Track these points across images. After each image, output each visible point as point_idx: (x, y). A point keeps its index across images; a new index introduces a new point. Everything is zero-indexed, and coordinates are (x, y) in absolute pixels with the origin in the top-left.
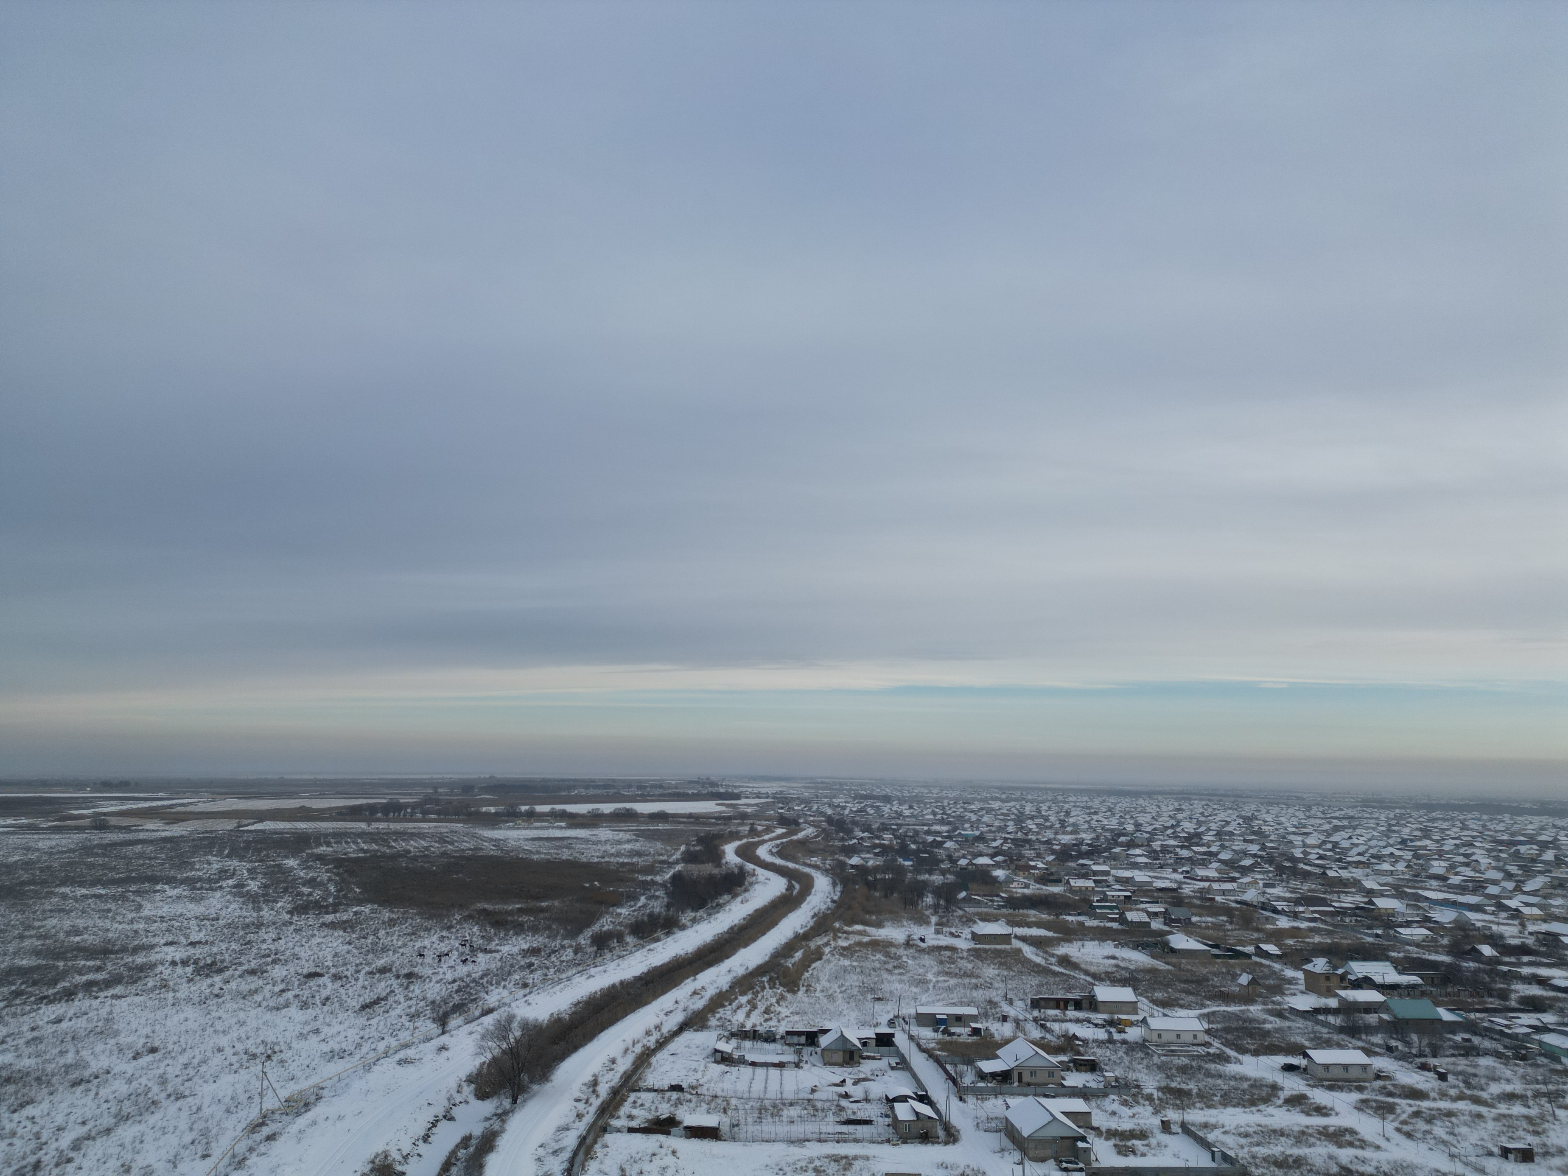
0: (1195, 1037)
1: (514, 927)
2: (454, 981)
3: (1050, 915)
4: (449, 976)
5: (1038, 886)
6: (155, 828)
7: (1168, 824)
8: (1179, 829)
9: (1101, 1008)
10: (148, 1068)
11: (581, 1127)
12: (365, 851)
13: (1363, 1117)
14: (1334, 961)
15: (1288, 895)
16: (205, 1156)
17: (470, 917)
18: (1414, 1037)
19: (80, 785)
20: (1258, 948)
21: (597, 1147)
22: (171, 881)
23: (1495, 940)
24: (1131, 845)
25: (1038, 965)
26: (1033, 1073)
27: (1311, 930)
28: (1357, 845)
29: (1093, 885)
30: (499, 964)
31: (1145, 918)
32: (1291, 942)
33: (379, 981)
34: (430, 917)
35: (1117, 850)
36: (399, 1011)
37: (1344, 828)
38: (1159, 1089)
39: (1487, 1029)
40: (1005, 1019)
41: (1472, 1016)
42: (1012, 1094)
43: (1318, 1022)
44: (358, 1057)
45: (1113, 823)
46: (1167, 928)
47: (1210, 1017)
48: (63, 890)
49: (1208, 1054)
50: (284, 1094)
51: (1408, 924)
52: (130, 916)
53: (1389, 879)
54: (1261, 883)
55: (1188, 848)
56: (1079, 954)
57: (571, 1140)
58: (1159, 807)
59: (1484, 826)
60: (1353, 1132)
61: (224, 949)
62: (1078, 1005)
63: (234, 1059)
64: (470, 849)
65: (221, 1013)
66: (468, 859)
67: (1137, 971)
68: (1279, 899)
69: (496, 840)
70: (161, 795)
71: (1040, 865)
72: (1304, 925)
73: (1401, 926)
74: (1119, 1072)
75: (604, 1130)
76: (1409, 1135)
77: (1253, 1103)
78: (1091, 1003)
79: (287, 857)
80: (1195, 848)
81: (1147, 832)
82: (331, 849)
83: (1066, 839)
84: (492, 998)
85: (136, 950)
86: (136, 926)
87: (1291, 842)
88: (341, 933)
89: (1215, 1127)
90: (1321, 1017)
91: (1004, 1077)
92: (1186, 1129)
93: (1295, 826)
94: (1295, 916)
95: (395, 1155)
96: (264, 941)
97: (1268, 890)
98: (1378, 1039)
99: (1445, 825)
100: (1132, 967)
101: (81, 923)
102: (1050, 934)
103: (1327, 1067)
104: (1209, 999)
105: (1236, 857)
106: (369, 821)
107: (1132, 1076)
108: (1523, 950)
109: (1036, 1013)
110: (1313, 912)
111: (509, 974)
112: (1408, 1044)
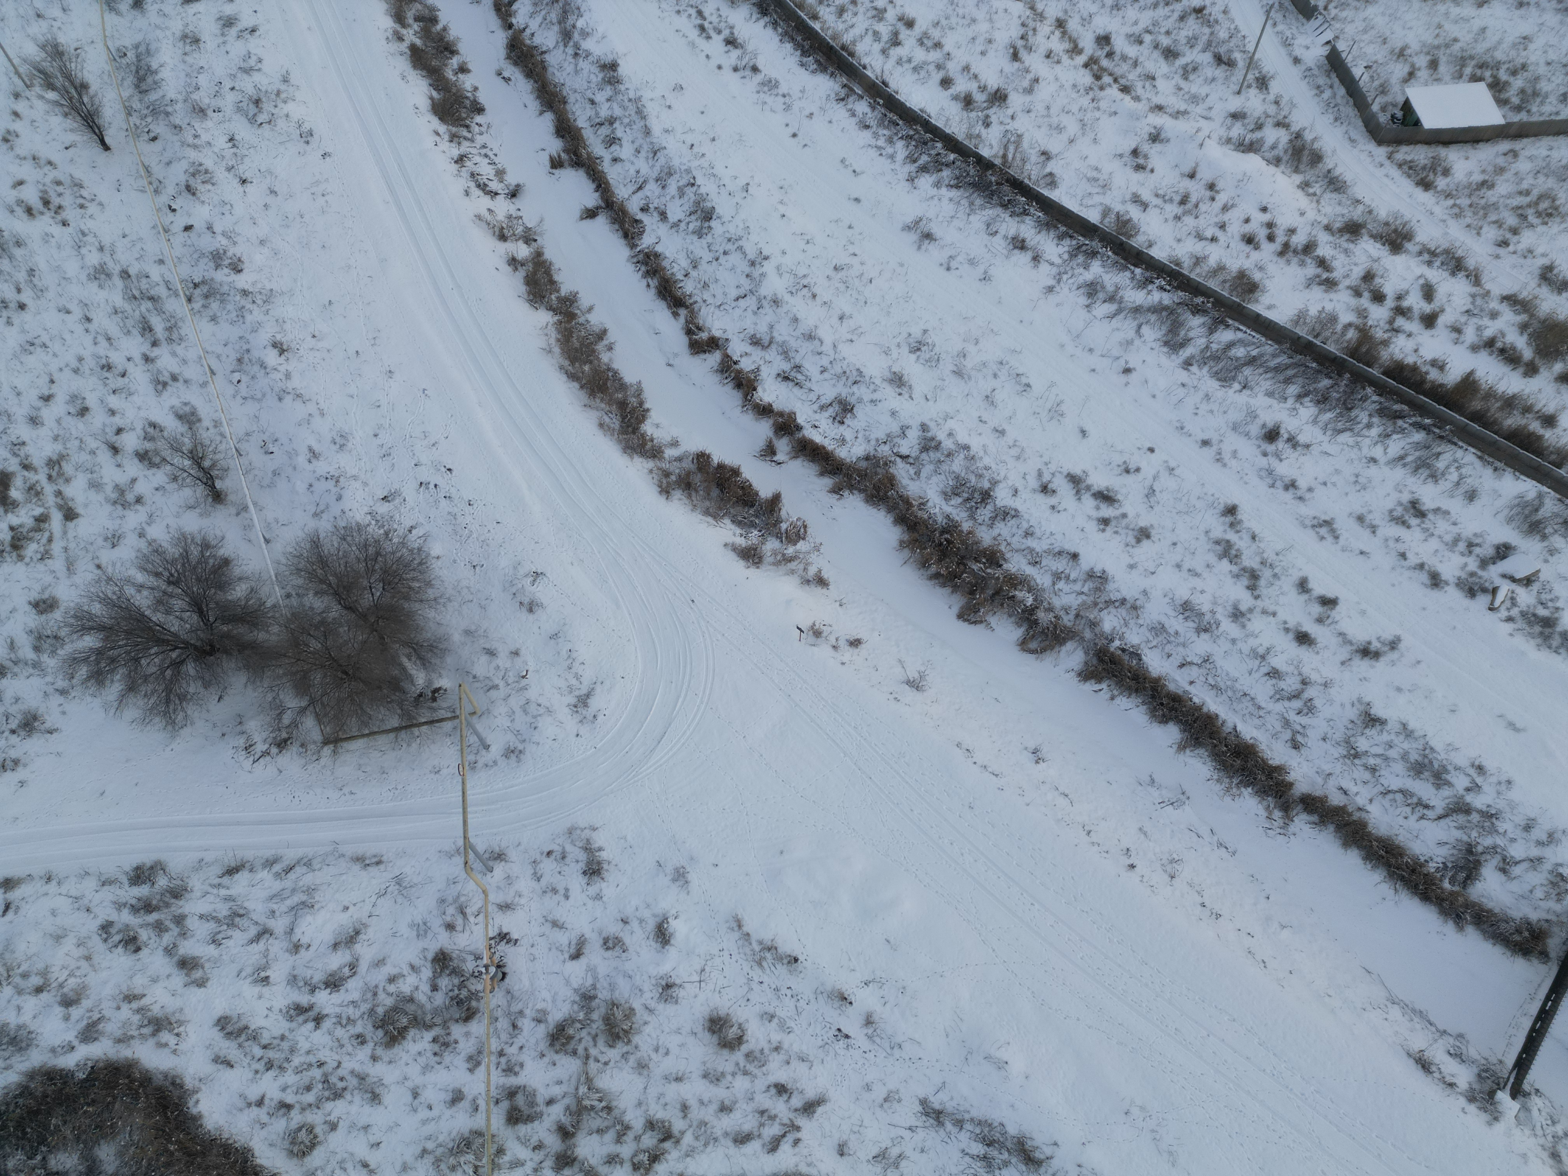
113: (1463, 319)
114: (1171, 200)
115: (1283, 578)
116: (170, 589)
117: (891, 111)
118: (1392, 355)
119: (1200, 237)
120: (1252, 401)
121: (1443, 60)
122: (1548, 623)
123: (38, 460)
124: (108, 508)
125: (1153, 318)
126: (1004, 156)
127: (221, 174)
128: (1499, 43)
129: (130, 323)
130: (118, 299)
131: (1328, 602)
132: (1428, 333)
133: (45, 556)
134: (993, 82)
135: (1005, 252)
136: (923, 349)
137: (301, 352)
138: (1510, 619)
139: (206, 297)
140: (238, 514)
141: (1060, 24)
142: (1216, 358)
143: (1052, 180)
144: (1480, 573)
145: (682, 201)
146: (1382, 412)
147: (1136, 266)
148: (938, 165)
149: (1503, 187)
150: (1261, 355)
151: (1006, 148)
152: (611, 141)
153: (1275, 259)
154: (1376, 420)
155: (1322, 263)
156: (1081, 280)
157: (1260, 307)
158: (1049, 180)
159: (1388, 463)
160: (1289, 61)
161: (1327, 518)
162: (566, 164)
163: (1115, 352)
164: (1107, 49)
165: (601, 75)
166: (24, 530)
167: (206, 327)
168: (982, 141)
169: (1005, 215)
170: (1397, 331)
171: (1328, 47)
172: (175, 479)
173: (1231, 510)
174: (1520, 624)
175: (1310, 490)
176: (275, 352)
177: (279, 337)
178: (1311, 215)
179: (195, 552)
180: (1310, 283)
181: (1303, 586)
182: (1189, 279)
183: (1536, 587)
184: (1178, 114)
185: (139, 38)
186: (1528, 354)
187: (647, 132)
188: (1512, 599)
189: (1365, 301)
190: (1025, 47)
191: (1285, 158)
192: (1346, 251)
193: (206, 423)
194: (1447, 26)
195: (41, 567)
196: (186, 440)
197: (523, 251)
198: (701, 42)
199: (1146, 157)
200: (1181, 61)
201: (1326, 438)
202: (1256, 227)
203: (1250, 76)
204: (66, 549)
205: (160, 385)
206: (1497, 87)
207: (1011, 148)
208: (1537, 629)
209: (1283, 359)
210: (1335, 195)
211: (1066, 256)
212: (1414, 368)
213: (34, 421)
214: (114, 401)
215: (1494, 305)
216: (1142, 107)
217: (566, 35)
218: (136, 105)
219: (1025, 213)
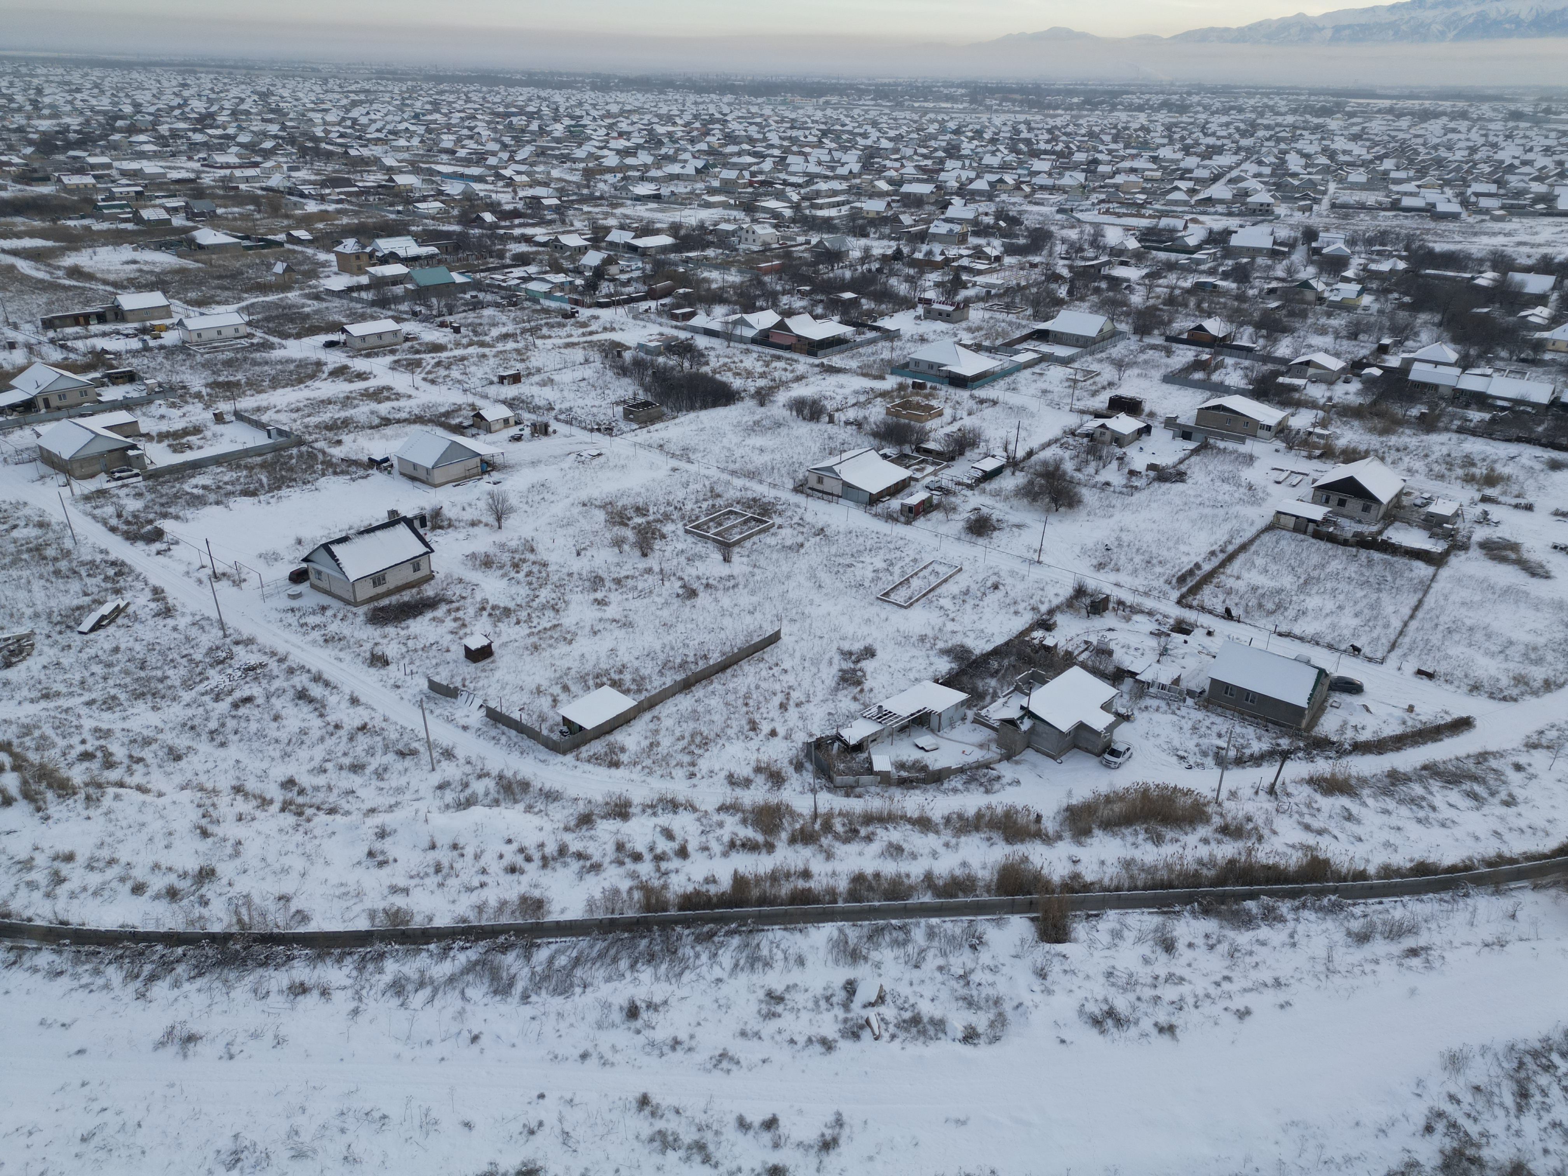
0: (237, 330)
3: (43, 221)
5: (19, 187)
7: (174, 103)
8: (187, 109)
9: (129, 317)
13: (397, 375)
14: (363, 240)
15: (313, 177)
18: (434, 301)
20: (289, 235)
23: (494, 207)
24: (132, 130)
25: (41, 281)
26: (62, 396)
27: (339, 212)
28: (374, 121)
29: (93, 181)
31: (163, 215)
32: (320, 226)
35: (117, 137)
37: (361, 102)
38: (207, 385)
39: (489, 285)
40: (12, 346)
41: (478, 276)
42: (41, 421)
43: (352, 299)
45: (104, 103)
46: (190, 224)
47: (248, 309)
49: (252, 344)
51: (424, 199)
53: (406, 156)
54: (285, 166)
55: (201, 131)
56: (91, 263)
58: (159, 82)
59: (484, 98)
60: (389, 389)
62: (101, 318)
67: (165, 273)
68: (305, 182)
71: (16, 160)
72: (331, 207)
73: (419, 201)
74: (161, 378)
76: (433, 382)
77: (300, 381)
78: (119, 314)
80: (210, 131)
81: (150, 114)
83: (45, 125)
87: (311, 120)
89: (267, 409)
90: (355, 295)
91: (27, 407)
92: (239, 416)
93: (313, 102)
94: (322, 199)
97: (293, 174)
98: (405, 307)
99: (451, 98)
100: (157, 270)
102: (50, 244)
103: (363, 338)
104: (246, 292)
105: (256, 139)
107: (175, 379)
108: (515, 214)
109: (51, 334)
110: (339, 193)
112: (429, 307)
113: (704, 839)
114: (427, 874)
115: (724, 1130)
117: (84, 944)
118: (675, 893)
119: (470, 890)
120: (598, 995)
121: (570, 684)
122: (916, 1020)
125: (470, 978)
126: (240, 921)
128: (598, 658)
131: (771, 1124)
132: (688, 862)
134: (193, 865)
135: (287, 1005)
136: (243, 1156)
138: (893, 1037)
141: (238, 790)
142: (546, 978)
143: (302, 916)
144: (849, 1016)
146: (700, 939)
147: (428, 943)
148: (167, 966)
149: (666, 742)
150: (582, 952)
151: (237, 913)
153: (542, 872)
154: (698, 948)
155: (580, 856)
156: (382, 985)
157: (555, 914)
158: (298, 917)
159: (730, 975)
160: (460, 731)
161: (720, 1052)
163: (454, 1030)
164: (296, 789)
168: (207, 920)
169: (271, 972)
170: (666, 873)
171: (483, 709)
173: (644, 1101)
174: (902, 1035)
175: (692, 1037)
178: (548, 826)
180: (580, 875)
181: (743, 1125)
182: (482, 928)
183: (888, 998)
184: (391, 808)
186: (760, 838)
188: (883, 1020)
189: (630, 866)
190: (212, 822)
191: (501, 797)
192: (591, 837)
194: (558, 663)
199: (383, 853)
200: (369, 770)
201: (674, 987)
202: (511, 856)
203: (435, 755)
206: (616, 684)
207: (244, 911)
208: (914, 1030)
209: (600, 945)
210: (556, 804)
211: (355, 973)
212: (697, 893)
215: (716, 818)
216: (356, 817)
219: (290, 958)
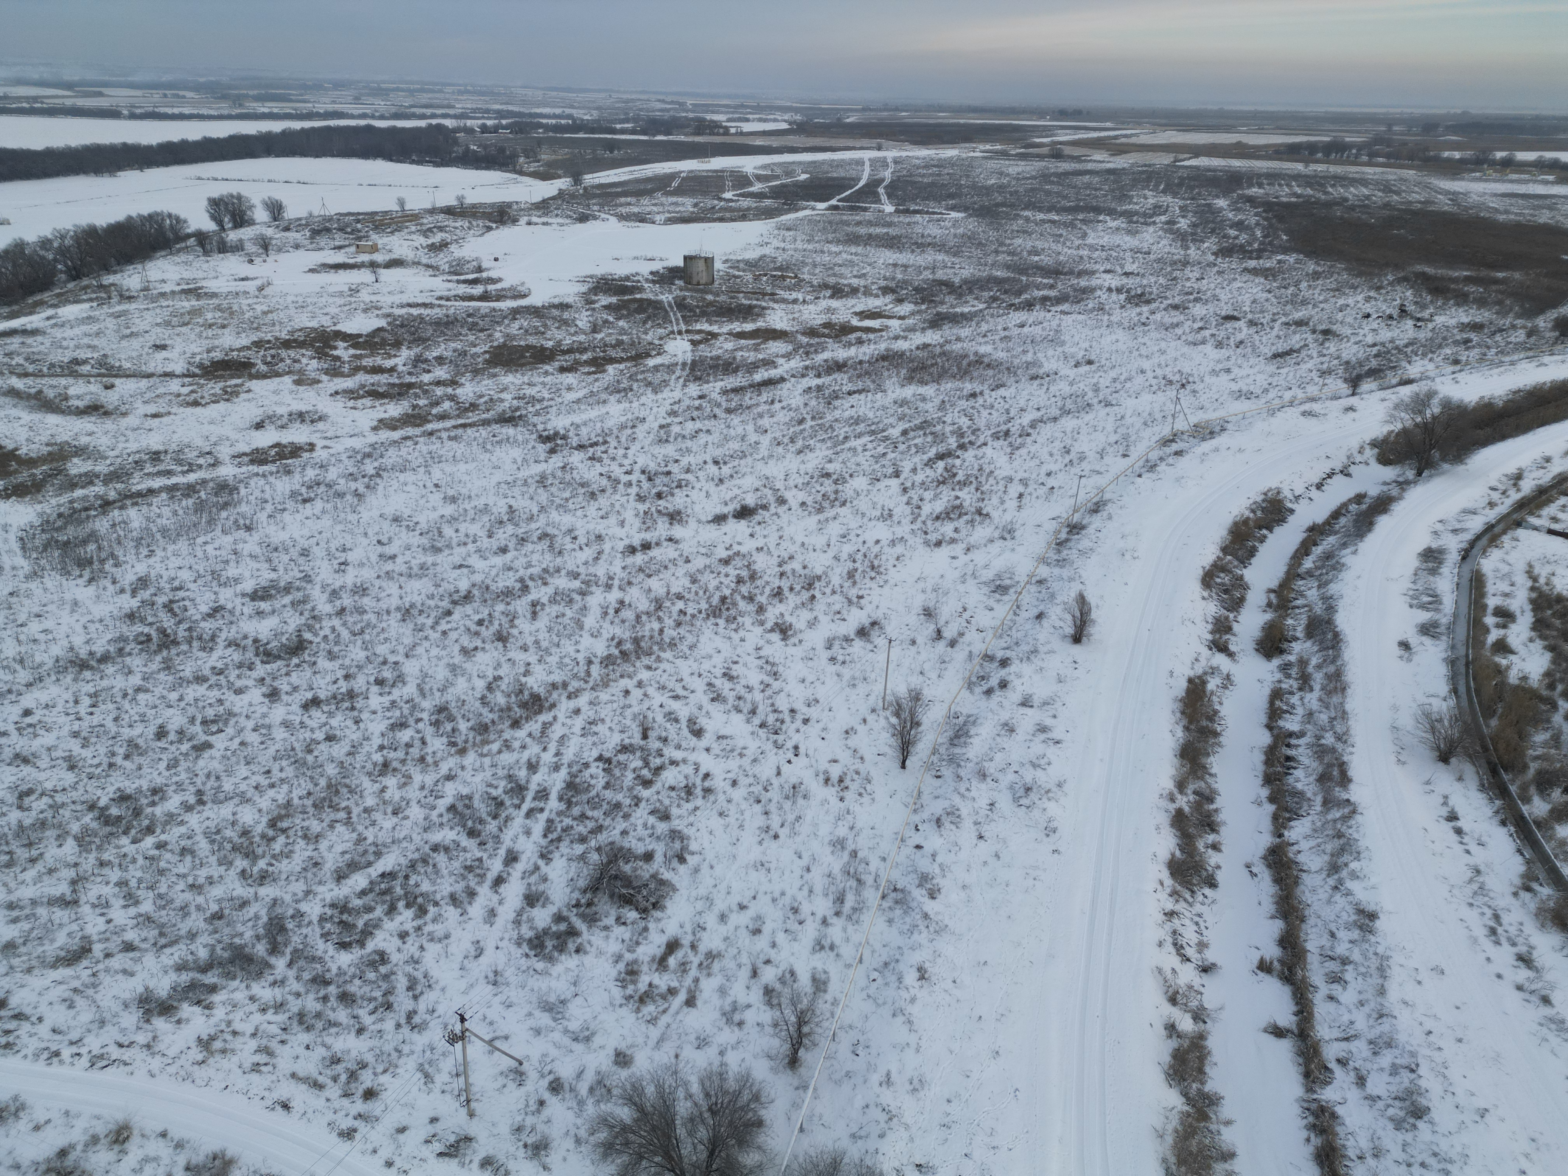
1: (1456, 297)
2: (1374, 345)
4: (1370, 339)
6: (1102, 160)
10: (1085, 376)
11: (1492, 515)
12: (1298, 196)
16: (1125, 456)
17: (1405, 279)
19: (1041, 113)
21: (1506, 538)
22: (1111, 212)
30: (1430, 335)
33: (1294, 333)
34: (1360, 275)
36: (1310, 365)
44: (1263, 401)
48: (1026, 213)
50: (1193, 420)
52: (1077, 242)
57: (1476, 524)
61: (1153, 282)
63: (1154, 382)
64: (1420, 202)
65: (1146, 340)
66: (1415, 213)
69: (1454, 193)
70: (1108, 124)
75: (1519, 524)
79: (1218, 197)
82: (1261, 191)
84: (1414, 370)
85: (1080, 274)
86: (1081, 252)
88: (1262, 280)
95: (1287, 493)
96: (1188, 279)
101: (1039, 245)
106: (1307, 162)
111: (1440, 346)
116: (707, 1115)
123: (703, 948)
124: (717, 1015)
127: (967, 823)
129: (833, 888)
130: (837, 869)
133: (652, 1021)
137: (936, 988)
139: (897, 902)
140: (797, 1088)
145: (1391, 1079)
152: (1335, 979)
162: (1275, 973)
165: (1354, 917)
166: (656, 991)
167: (881, 923)
172: (776, 1025)
176: (917, 975)
177: (927, 965)
179: (746, 1096)
185: (975, 711)
187: (1382, 992)
193: (828, 997)
195: (643, 1027)
196: (805, 1001)
197: (1186, 1024)
198: (1487, 944)
204: (668, 1026)
205: (819, 946)
213: (723, 918)
214: (781, 938)
217: (1334, 868)
218: (942, 750)
